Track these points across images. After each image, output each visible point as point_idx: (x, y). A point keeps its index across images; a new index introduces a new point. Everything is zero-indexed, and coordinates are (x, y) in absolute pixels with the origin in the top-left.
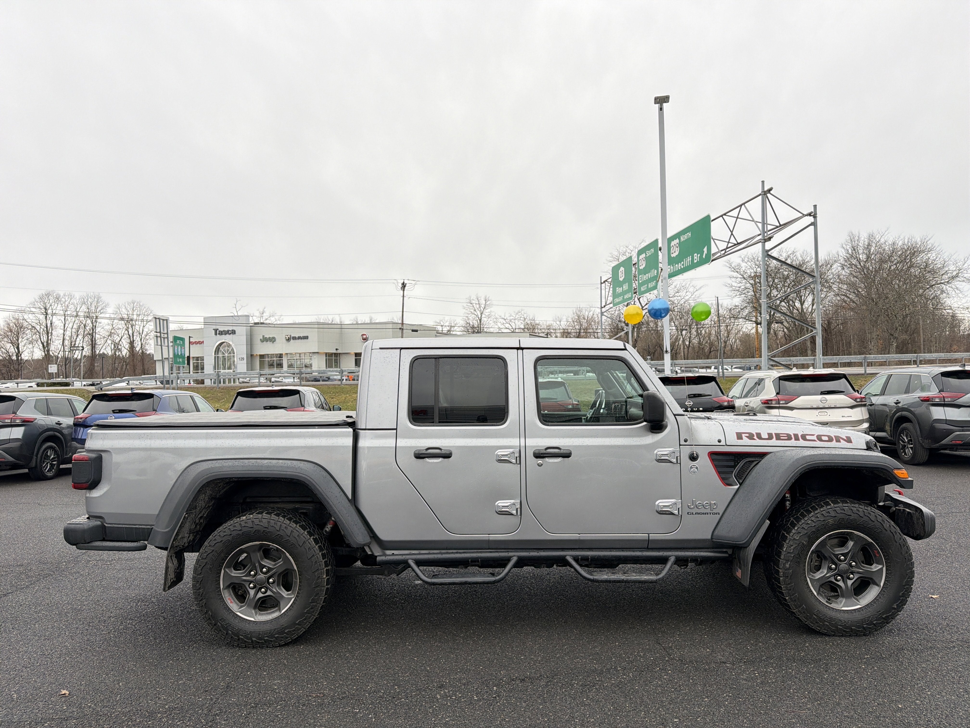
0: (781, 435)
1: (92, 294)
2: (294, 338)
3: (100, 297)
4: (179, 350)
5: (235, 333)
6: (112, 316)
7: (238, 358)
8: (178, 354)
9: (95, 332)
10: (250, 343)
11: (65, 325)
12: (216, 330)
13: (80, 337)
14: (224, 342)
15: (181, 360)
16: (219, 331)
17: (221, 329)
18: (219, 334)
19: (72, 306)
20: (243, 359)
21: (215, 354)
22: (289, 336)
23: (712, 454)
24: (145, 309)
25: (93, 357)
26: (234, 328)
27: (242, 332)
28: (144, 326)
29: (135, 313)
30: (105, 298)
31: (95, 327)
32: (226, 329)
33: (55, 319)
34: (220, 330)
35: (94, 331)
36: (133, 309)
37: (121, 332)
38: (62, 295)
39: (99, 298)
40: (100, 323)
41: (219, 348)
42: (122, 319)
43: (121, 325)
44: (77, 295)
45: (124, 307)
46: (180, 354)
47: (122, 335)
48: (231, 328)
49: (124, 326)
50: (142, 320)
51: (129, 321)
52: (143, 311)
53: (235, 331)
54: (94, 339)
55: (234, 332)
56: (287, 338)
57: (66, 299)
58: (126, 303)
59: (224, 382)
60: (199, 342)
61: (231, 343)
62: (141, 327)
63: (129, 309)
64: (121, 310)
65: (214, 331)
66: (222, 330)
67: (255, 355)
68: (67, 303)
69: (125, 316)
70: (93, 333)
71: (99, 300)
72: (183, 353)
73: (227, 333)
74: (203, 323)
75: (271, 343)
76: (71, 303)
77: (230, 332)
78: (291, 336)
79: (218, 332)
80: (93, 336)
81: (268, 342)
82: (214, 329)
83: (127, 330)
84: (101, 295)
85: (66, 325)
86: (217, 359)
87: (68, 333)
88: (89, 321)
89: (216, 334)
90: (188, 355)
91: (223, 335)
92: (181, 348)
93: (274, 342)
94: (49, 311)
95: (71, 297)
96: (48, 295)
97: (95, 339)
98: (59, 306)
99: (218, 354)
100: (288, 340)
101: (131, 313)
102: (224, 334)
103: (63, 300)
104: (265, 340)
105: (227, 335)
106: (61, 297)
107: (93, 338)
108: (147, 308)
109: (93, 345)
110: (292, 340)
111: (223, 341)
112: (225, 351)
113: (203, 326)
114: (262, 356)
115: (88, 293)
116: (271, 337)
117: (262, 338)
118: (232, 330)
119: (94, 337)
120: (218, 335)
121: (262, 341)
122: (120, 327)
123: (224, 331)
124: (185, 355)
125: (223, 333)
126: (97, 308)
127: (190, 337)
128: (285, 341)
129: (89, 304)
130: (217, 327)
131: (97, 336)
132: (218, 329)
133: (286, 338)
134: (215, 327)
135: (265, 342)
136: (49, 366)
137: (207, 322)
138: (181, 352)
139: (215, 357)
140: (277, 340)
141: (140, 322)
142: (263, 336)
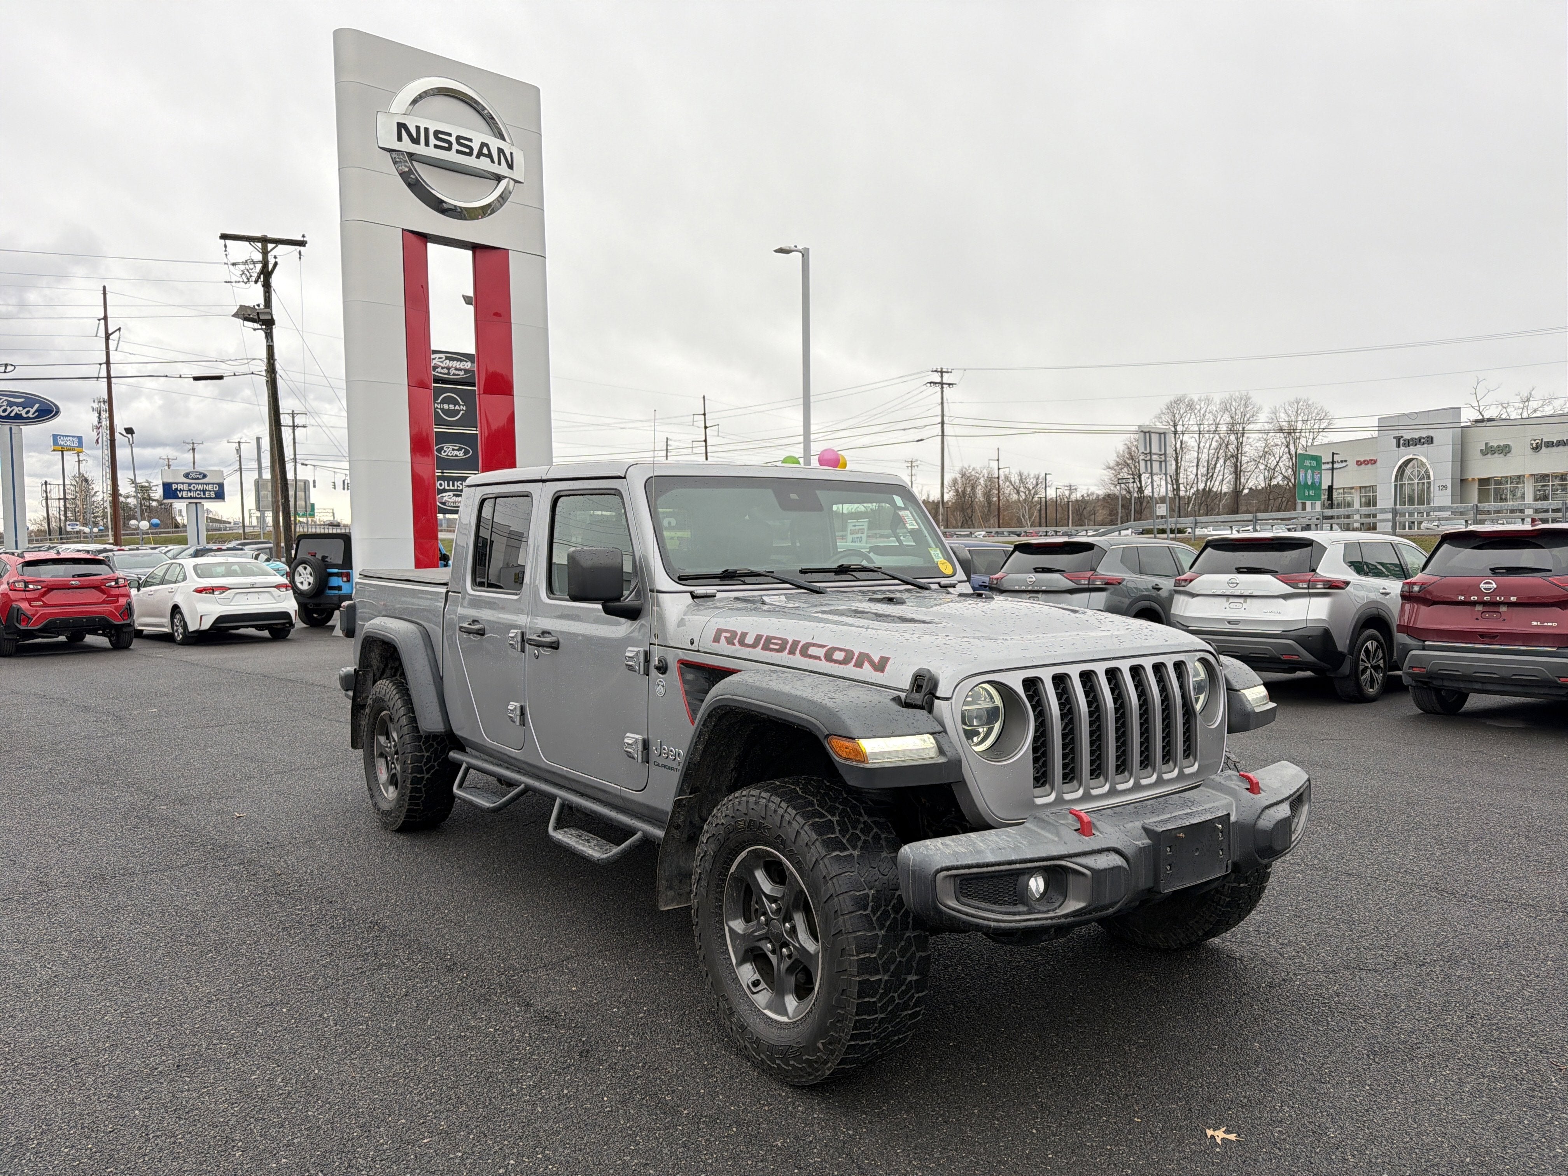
0: (774, 641)
1: (1237, 394)
2: (1550, 444)
3: (1250, 399)
4: (1309, 477)
5: (1432, 442)
6: (1267, 426)
7: (1436, 486)
8: (1306, 483)
9: (1241, 453)
10: (1461, 458)
11: (1199, 445)
12: (1398, 439)
13: (1221, 461)
14: (1412, 459)
15: (1312, 493)
16: (1405, 440)
17: (1408, 436)
18: (1404, 445)
19: (1210, 415)
20: (1446, 487)
21: (1395, 481)
22: (1537, 441)
23: (686, 665)
24: (1316, 411)
25: (1237, 492)
26: (1431, 433)
27: (1445, 439)
28: (1314, 439)
29: (1300, 418)
30: (1257, 398)
31: (1242, 443)
32: (1416, 435)
33: (1186, 438)
34: (1405, 437)
35: (1240, 451)
36: (1297, 412)
37: (1280, 450)
38: (1196, 400)
39: (1248, 399)
40: (1248, 438)
41: (1404, 470)
42: (1281, 430)
43: (1280, 439)
44: (1217, 400)
45: (1283, 411)
46: (1309, 483)
47: (1281, 454)
48: (1424, 434)
49: (1283, 440)
50: (1311, 431)
51: (1290, 432)
52: (1314, 414)
53: (1432, 438)
54: (1239, 464)
55: (1430, 440)
56: (1534, 445)
57: (1202, 405)
58: (1287, 404)
59: (1410, 528)
60: (1371, 460)
61: (1424, 460)
62: (1310, 441)
63: (1290, 412)
64: (1278, 415)
65: (1395, 440)
66: (1409, 438)
67: (1470, 479)
68: (1202, 412)
69: (1285, 425)
70: (1238, 454)
71: (1248, 403)
72: (1317, 480)
73: (1418, 442)
74: (1377, 429)
75: (1502, 455)
76: (1208, 411)
77: (1423, 440)
78: (1542, 440)
79: (1402, 442)
80: (1237, 459)
81: (1496, 455)
82: (1394, 438)
83: (1288, 446)
84: (1251, 394)
85: (1202, 445)
86: (1399, 488)
87: (1204, 457)
88: (1233, 437)
89: (1398, 446)
90: (1330, 484)
91: (1411, 447)
92: (1313, 473)
93: (1508, 455)
94: (1179, 428)
95: (1208, 401)
96: (1178, 401)
97: (1241, 463)
98: (1193, 416)
99: (1401, 479)
100: (1537, 448)
101: (1293, 418)
102: (1412, 445)
103: (1198, 407)
104: (1489, 450)
105: (1418, 446)
106: (1195, 404)
107: (1237, 461)
108: (1319, 408)
109: (1237, 472)
110: (1543, 448)
111: (1411, 456)
112: (1414, 476)
113: (1375, 434)
114: (1483, 482)
115: (1232, 393)
116: (1502, 444)
117: (1483, 448)
118: (1428, 437)
119: (1239, 461)
120: (1402, 448)
121: (1484, 453)
122: (1278, 442)
123: (1412, 439)
124: (1320, 483)
125: (1411, 443)
126: (1245, 415)
127: (1333, 454)
128: (1529, 451)
129: (1234, 410)
130: (1401, 433)
131: (1244, 459)
132: (1402, 437)
133: (1532, 444)
134: (1397, 434)
135: (1489, 456)
136: (1158, 505)
137: (1384, 425)
138: (1313, 479)
139: (1396, 486)
140: (1512, 451)
141: (1307, 434)
142: (1487, 444)
